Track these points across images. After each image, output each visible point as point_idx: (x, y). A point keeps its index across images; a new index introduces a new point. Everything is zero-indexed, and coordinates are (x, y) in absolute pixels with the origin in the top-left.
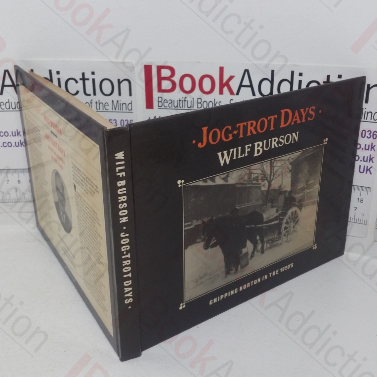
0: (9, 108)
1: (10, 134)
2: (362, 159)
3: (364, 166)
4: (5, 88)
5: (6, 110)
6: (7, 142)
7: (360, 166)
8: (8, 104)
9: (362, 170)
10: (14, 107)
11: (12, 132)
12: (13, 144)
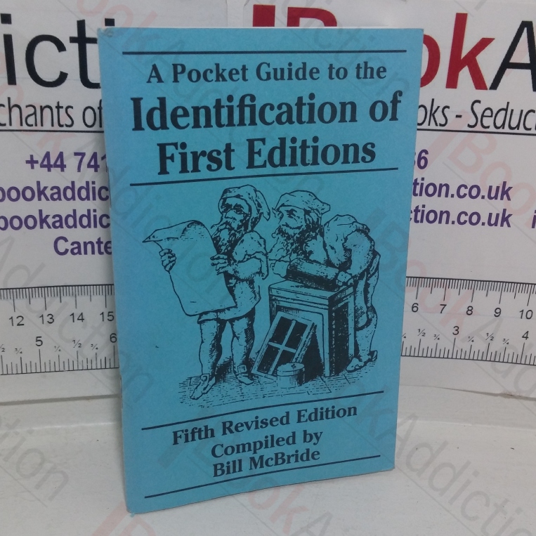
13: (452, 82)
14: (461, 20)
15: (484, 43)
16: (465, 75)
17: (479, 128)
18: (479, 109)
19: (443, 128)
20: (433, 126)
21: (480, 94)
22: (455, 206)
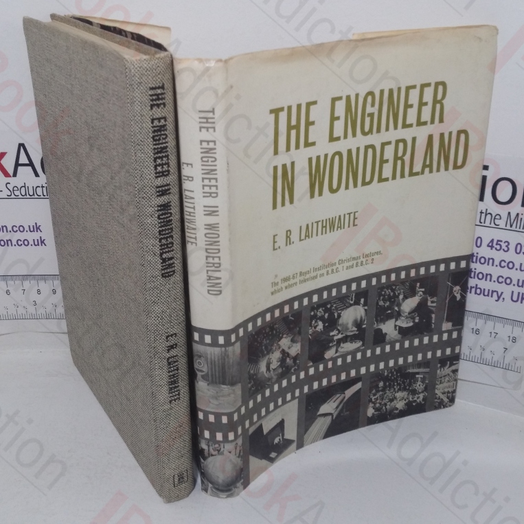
0: (26, 194)
1: (27, 228)
2: (516, 283)
3: (519, 293)
4: (20, 168)
5: (20, 196)
6: (22, 240)
7: (513, 292)
8: (23, 189)
9: (515, 298)
10: (31, 194)
11: (29, 226)
12: (31, 242)
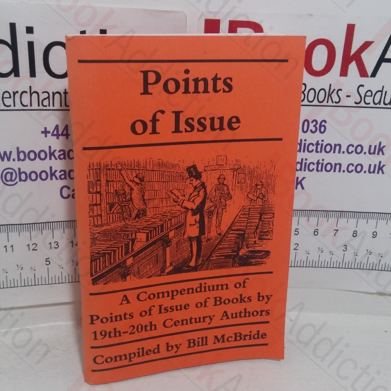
13: (344, 72)
14: (351, 29)
15: (367, 45)
16: (353, 67)
17: (362, 104)
18: (362, 91)
19: (337, 104)
20: (330, 103)
21: (363, 81)
22: (345, 159)
